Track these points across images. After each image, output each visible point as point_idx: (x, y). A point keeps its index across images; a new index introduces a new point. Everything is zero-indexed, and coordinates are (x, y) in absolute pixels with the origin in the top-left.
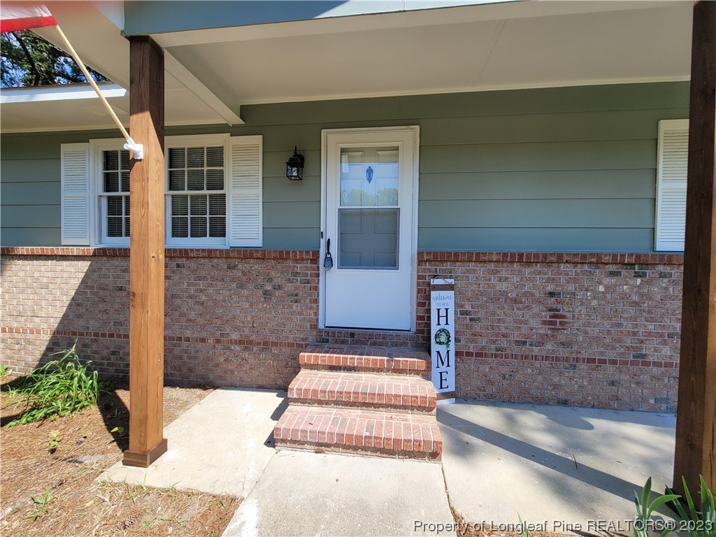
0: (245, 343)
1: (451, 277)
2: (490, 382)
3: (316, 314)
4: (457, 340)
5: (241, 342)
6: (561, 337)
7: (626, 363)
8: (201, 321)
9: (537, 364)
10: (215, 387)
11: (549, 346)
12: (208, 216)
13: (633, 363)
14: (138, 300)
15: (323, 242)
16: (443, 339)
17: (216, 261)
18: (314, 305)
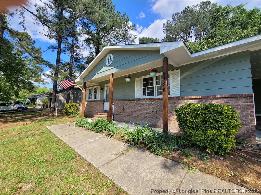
1: (114, 103)
3: (103, 109)
4: (114, 112)
7: (131, 116)
9: (122, 116)
11: (123, 113)
12: (96, 96)
15: (104, 99)
17: (96, 102)
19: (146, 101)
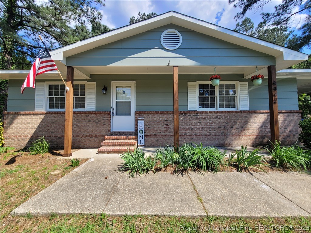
0: (91, 136)
1: (143, 117)
2: (153, 142)
3: (110, 128)
4: (145, 133)
5: (89, 136)
6: (169, 131)
7: (182, 136)
8: (78, 131)
9: (164, 137)
10: (81, 148)
11: (166, 133)
12: (80, 103)
13: (184, 136)
14: (67, 120)
15: (112, 109)
16: (141, 132)
17: (82, 114)
18: (109, 125)
19: (209, 114)
